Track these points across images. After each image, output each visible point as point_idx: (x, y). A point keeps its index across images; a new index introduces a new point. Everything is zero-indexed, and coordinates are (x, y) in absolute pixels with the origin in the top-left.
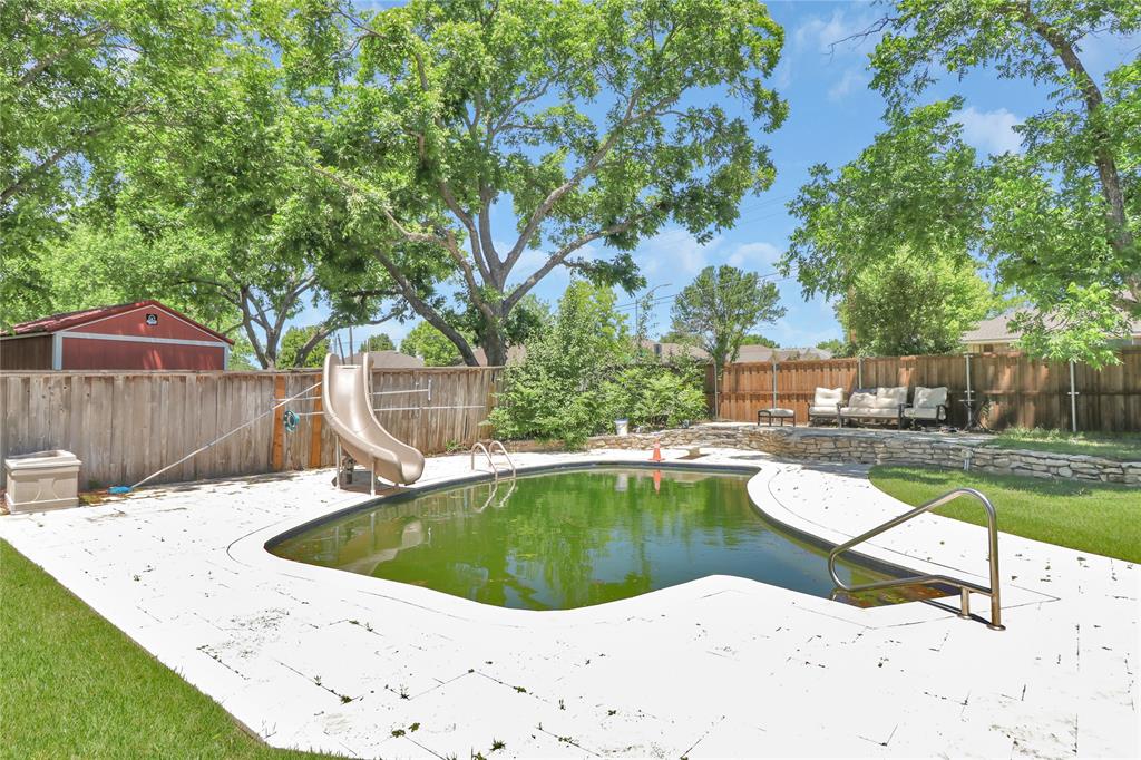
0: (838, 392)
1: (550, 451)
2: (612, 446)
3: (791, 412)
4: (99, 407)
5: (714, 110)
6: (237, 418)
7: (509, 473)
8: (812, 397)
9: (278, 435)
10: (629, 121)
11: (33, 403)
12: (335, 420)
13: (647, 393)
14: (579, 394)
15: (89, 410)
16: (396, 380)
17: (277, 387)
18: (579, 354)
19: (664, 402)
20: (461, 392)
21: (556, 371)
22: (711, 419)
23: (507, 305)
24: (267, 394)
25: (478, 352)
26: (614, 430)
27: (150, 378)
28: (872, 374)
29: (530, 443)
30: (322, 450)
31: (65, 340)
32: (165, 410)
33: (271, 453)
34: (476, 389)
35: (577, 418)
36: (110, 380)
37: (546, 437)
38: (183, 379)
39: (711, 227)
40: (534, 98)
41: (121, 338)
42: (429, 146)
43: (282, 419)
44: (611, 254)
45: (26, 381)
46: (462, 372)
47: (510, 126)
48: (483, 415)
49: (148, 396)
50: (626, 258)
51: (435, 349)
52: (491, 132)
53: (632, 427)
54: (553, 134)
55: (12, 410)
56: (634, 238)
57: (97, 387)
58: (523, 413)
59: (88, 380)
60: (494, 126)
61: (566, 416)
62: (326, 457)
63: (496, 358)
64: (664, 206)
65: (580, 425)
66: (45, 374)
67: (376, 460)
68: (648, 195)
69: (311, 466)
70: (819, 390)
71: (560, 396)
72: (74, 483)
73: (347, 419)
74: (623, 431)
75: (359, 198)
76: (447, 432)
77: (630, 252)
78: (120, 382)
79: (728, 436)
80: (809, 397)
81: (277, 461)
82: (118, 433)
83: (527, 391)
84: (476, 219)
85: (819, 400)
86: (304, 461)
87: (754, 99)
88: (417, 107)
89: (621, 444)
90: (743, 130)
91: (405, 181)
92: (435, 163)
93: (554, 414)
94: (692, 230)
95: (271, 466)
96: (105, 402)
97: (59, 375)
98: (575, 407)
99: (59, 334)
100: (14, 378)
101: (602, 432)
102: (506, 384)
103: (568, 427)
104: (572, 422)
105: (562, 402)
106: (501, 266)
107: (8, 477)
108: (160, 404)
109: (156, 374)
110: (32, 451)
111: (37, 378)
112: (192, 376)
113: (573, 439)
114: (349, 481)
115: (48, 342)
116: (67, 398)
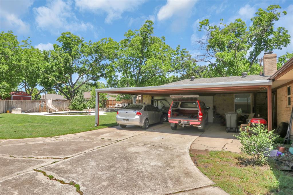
2: (87, 111)
3: (112, 106)
6: (35, 106)
7: (69, 113)
9: (40, 108)
11: (13, 103)
12: (48, 106)
15: (19, 104)
16: (54, 102)
20: (65, 103)
23: (74, 90)
24: (39, 103)
31: (13, 96)
32: (27, 105)
33: (39, 110)
37: (77, 109)
40: (80, 59)
42: (61, 70)
43: (40, 106)
44: (93, 82)
46: (65, 101)
47: (76, 63)
48: (68, 106)
49: (25, 103)
53: (90, 108)
56: (97, 80)
58: (74, 106)
61: (80, 107)
64: (101, 76)
67: (53, 110)
68: (99, 74)
70: (116, 104)
71: (79, 104)
73: (49, 105)
74: (88, 109)
75: (51, 79)
76: (63, 109)
77: (96, 82)
81: (40, 111)
82: (22, 107)
83: (74, 103)
84: (69, 78)
86: (43, 111)
92: (62, 72)
95: (39, 112)
96: (21, 103)
97: (16, 100)
98: (81, 105)
99: (12, 96)
100: (12, 101)
101: (85, 108)
102: (71, 102)
103: (80, 108)
104: (81, 107)
105: (79, 105)
106: (73, 85)
107: (12, 111)
108: (27, 104)
109: (26, 100)
110: (13, 108)
111: (14, 101)
112: (30, 101)
113: (81, 110)
114: (50, 112)
115: (11, 96)
116: (17, 103)
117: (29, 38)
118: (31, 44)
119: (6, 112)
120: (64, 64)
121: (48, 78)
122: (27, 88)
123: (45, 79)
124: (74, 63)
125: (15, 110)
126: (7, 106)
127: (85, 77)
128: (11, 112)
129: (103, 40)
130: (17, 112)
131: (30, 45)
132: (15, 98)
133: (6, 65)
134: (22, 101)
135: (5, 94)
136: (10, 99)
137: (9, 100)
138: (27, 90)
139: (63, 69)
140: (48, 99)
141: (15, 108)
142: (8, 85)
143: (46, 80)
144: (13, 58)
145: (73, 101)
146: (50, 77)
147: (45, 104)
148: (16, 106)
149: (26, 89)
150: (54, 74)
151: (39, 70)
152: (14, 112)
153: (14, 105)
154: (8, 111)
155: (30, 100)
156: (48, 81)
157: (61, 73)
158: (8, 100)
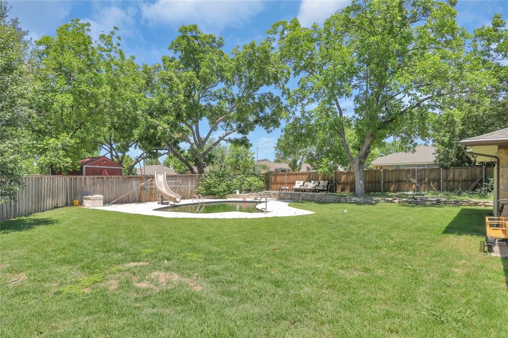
0: (302, 182)
1: (216, 198)
2: (235, 198)
3: (288, 188)
4: (100, 185)
5: (270, 93)
6: (131, 188)
7: (203, 203)
8: (295, 184)
9: (141, 193)
10: (243, 97)
11: (87, 183)
12: (159, 188)
13: (245, 182)
14: (225, 182)
15: (98, 185)
16: (171, 178)
17: (141, 180)
18: (225, 171)
19: (251, 185)
20: (190, 182)
21: (218, 176)
22: (268, 190)
23: (204, 154)
24: (138, 182)
25: (196, 169)
26: (235, 193)
27: (111, 178)
28: (311, 177)
29: (210, 196)
30: (152, 196)
31: (86, 167)
32: (114, 186)
33: (139, 197)
34: (194, 180)
35: (224, 189)
37: (215, 194)
38: (119, 178)
39: (272, 128)
40: (213, 87)
41: (97, 167)
42: (180, 109)
43: (142, 188)
44: (239, 136)
45: (85, 178)
46: (190, 176)
47: (206, 96)
48: (196, 188)
49: (111, 182)
50: (245, 137)
51: (178, 165)
52: (199, 98)
53: (240, 193)
54: (220, 97)
55: (82, 185)
56: (247, 131)
57: (100, 179)
58: (208, 188)
59: (98, 178)
60: (200, 96)
61: (220, 189)
62: (153, 198)
63: (201, 171)
64: (256, 122)
65: (225, 191)
67: (170, 197)
68: (252, 118)
69: (150, 201)
70: (297, 181)
71: (219, 183)
72: (102, 202)
73: (161, 187)
74: (238, 193)
75: (161, 128)
76: (186, 193)
77: (246, 136)
78: (105, 179)
79: (269, 195)
80: (294, 184)
81: (141, 200)
82: (104, 191)
83: (209, 181)
84: (194, 128)
85: (296, 184)
86: (148, 200)
87: (282, 90)
88: (177, 99)
89: (237, 197)
90: (279, 99)
91: (172, 118)
92: (182, 115)
93: (217, 188)
94: (266, 129)
95: (139, 201)
96: (102, 183)
97: (92, 177)
98: (223, 186)
99: (84, 166)
100: (83, 177)
101: (232, 193)
102: (203, 179)
103: (221, 192)
104: (222, 190)
105: (219, 185)
106: (203, 142)
107: (84, 200)
108: (114, 184)
109: (113, 176)
110: (87, 195)
111: (87, 177)
112: (120, 177)
113: (223, 195)
114: (162, 203)
115: (82, 168)
116: (94, 182)
117: (115, 30)
118: (119, 45)
119: (72, 205)
120: (185, 96)
121: (155, 128)
122: (114, 153)
123: (148, 128)
124: (201, 97)
125: (89, 199)
126: (73, 191)
127: (222, 126)
128: (81, 203)
129: (278, 25)
130: (94, 203)
131: (118, 48)
132: (90, 172)
133: (68, 96)
134: (105, 177)
135: (67, 163)
136: (80, 173)
137: (78, 177)
138: (114, 157)
139: (184, 106)
140: (157, 173)
141: (90, 194)
142: (73, 142)
143: (152, 131)
144: (83, 77)
145: (206, 177)
146: (158, 125)
147: (151, 185)
148: (92, 190)
149: (112, 155)
150: (166, 117)
151: (136, 109)
152: (87, 204)
153: (89, 189)
154: (77, 202)
155: (121, 175)
156: (154, 135)
157: (179, 116)
158: (75, 177)
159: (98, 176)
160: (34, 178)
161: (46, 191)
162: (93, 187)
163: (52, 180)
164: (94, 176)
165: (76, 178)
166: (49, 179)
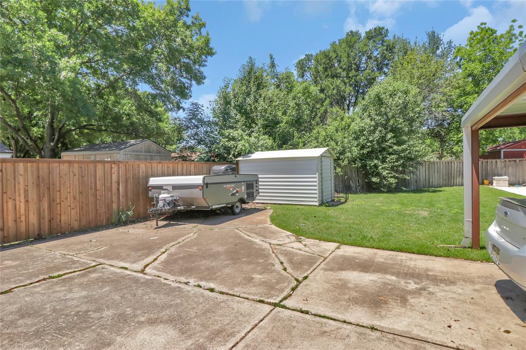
4: (513, 167)
11: (498, 166)
15: (510, 167)
31: (504, 151)
36: (515, 161)
41: (518, 150)
45: (496, 162)
55: (493, 168)
57: (512, 163)
59: (510, 161)
66: (500, 160)
72: (507, 182)
78: (518, 161)
97: (503, 160)
99: (502, 150)
100: (494, 161)
107: (494, 181)
110: (497, 176)
111: (498, 161)
115: (499, 152)
116: (505, 165)
125: (498, 180)
126: (484, 172)
128: (491, 183)
132: (508, 155)
136: (495, 157)
137: (489, 160)
148: (502, 172)
152: (495, 186)
154: (486, 182)
158: (486, 160)
159: (510, 159)
160: (444, 162)
161: (455, 172)
162: (504, 169)
163: (461, 164)
164: (506, 159)
165: (487, 162)
166: (458, 163)
